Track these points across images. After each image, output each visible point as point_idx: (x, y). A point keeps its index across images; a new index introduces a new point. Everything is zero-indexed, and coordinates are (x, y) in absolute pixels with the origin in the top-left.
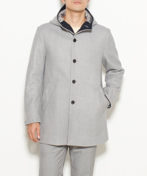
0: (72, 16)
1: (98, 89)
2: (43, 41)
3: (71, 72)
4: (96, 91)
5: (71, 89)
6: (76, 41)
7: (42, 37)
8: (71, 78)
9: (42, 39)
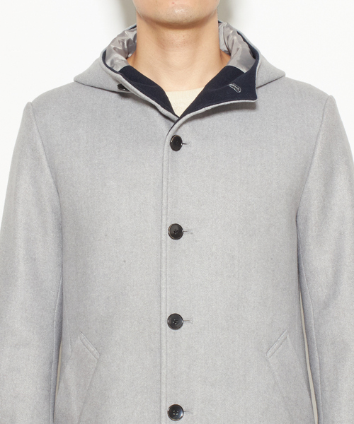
0: (162, 45)
1: (277, 344)
2: (44, 157)
3: (163, 281)
4: (270, 353)
5: (164, 355)
6: (183, 147)
7: (39, 143)
8: (163, 305)
9: (41, 150)
